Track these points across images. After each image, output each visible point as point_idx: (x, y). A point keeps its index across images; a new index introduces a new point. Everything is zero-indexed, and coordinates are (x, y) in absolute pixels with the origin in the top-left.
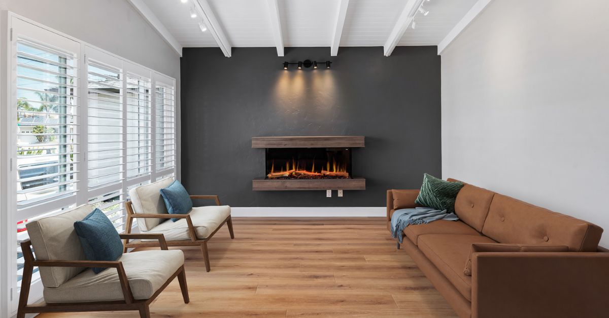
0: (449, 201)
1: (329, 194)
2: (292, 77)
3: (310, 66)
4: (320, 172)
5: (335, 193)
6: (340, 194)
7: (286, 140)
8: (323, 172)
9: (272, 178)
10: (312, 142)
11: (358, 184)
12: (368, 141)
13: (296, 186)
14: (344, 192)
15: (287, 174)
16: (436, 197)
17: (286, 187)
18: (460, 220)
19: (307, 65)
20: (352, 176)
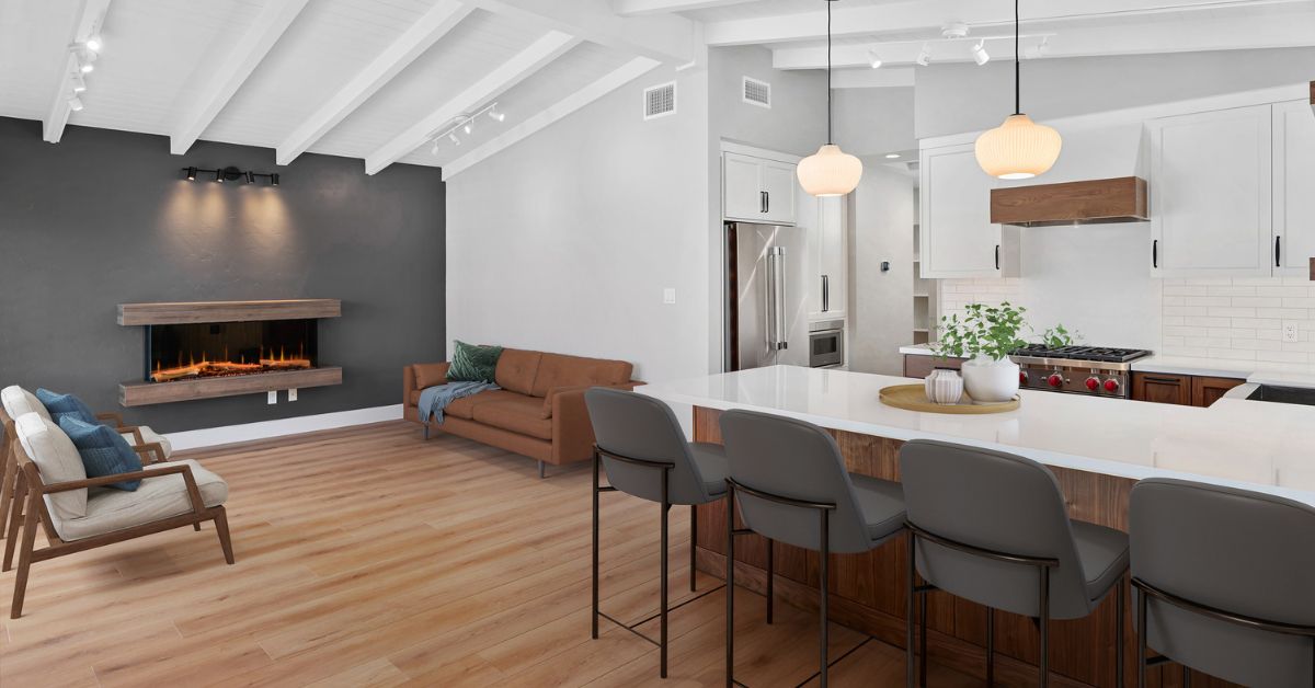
0: (488, 369)
1: (272, 399)
2: (200, 194)
3: (237, 178)
4: (257, 363)
5: (283, 394)
6: (293, 397)
7: (200, 308)
8: (262, 361)
9: (164, 381)
10: (250, 311)
11: (326, 376)
12: (345, 307)
13: (218, 390)
14: (300, 392)
15: (194, 369)
16: (474, 366)
17: (199, 392)
18: (503, 389)
19: (231, 175)
20: (315, 365)
